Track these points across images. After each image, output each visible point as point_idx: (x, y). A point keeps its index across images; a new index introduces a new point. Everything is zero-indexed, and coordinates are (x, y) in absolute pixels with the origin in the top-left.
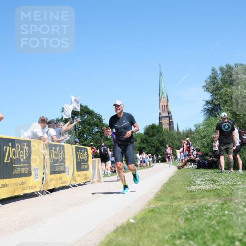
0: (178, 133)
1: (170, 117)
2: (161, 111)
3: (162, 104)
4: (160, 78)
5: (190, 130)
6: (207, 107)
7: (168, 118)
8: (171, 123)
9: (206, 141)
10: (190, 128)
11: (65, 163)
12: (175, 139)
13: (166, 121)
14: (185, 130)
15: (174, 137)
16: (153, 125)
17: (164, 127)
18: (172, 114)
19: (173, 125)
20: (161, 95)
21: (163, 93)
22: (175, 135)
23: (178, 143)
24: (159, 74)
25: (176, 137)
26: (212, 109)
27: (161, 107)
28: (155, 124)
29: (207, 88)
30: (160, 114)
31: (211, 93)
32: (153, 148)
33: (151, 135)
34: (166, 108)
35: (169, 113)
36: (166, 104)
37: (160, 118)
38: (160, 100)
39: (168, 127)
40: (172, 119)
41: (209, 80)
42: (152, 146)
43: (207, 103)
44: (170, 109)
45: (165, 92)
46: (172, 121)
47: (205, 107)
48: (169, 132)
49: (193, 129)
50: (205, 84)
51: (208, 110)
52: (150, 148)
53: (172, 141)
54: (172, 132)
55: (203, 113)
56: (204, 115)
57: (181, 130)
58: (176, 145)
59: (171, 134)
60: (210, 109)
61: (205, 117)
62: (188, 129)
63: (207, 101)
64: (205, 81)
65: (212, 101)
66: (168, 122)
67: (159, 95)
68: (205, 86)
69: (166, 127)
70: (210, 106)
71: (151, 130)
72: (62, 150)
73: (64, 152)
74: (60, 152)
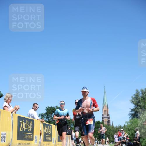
0: (113, 127)
1: (109, 118)
2: (104, 114)
3: (104, 110)
4: (104, 94)
5: (121, 126)
6: (132, 113)
7: (107, 118)
8: (109, 121)
9: (131, 132)
10: (120, 125)
11: (51, 135)
12: (111, 131)
13: (106, 120)
14: (117, 126)
15: (111, 129)
16: (98, 121)
17: (105, 123)
18: (110, 116)
19: (110, 122)
20: (104, 104)
21: (105, 103)
22: (111, 128)
23: (112, 133)
24: (104, 92)
25: (112, 130)
26: (135, 114)
27: (104, 111)
28: (100, 121)
29: (133, 101)
30: (103, 115)
31: (135, 104)
32: (97, 135)
33: (97, 127)
34: (106, 112)
35: (108, 115)
36: (106, 110)
37: (103, 118)
38: (103, 107)
39: (107, 123)
40: (109, 119)
41: (134, 97)
42: (97, 134)
43: (132, 110)
44: (109, 113)
45: (106, 103)
46: (110, 120)
47: (131, 112)
48: (107, 126)
49: (122, 126)
50: (132, 99)
51: (132, 115)
52: (96, 135)
53: (109, 132)
54: (109, 126)
55: (129, 116)
56: (130, 117)
57: (115, 126)
58: (112, 134)
59: (109, 128)
60: (133, 114)
61: (130, 118)
62: (119, 125)
63: (132, 109)
64: (132, 97)
65: (135, 109)
66: (107, 121)
67: (103, 104)
68: (131, 100)
69: (106, 123)
70: (133, 112)
71: (97, 124)
72: (50, 128)
73: (51, 129)
74: (49, 129)
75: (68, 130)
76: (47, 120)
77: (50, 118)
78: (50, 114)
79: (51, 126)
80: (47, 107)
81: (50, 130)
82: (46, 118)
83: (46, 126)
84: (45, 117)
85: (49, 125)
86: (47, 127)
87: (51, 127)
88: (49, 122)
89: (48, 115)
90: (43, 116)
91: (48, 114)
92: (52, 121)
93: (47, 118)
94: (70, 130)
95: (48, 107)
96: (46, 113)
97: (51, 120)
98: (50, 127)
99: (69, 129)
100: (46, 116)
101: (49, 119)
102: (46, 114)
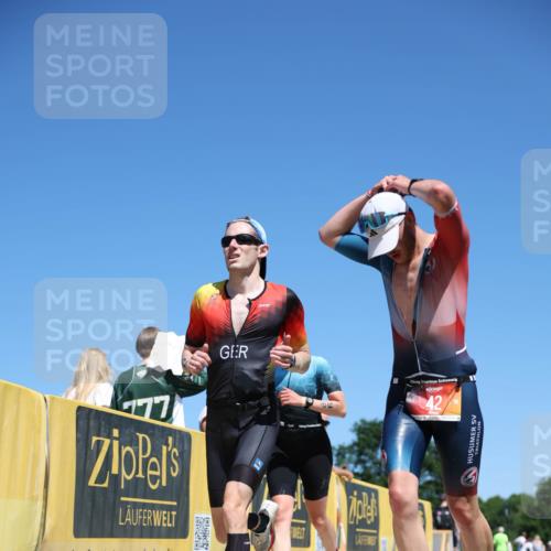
72: (373, 500)
73: (377, 505)
74: (369, 504)
75: (440, 509)
76: (359, 469)
77: (368, 465)
78: (369, 446)
79: (376, 492)
80: (359, 423)
81: (371, 508)
82: (356, 464)
83: (355, 493)
84: (350, 461)
85: (369, 491)
86: (360, 497)
87: (377, 497)
88: (366, 477)
89: (361, 453)
90: (344, 457)
91: (364, 448)
92: (379, 474)
93: (359, 462)
94: (447, 508)
95: (363, 421)
96: (355, 444)
97: (373, 471)
98: (370, 497)
99: (445, 504)
100: (354, 457)
101: (365, 468)
102: (356, 448)
